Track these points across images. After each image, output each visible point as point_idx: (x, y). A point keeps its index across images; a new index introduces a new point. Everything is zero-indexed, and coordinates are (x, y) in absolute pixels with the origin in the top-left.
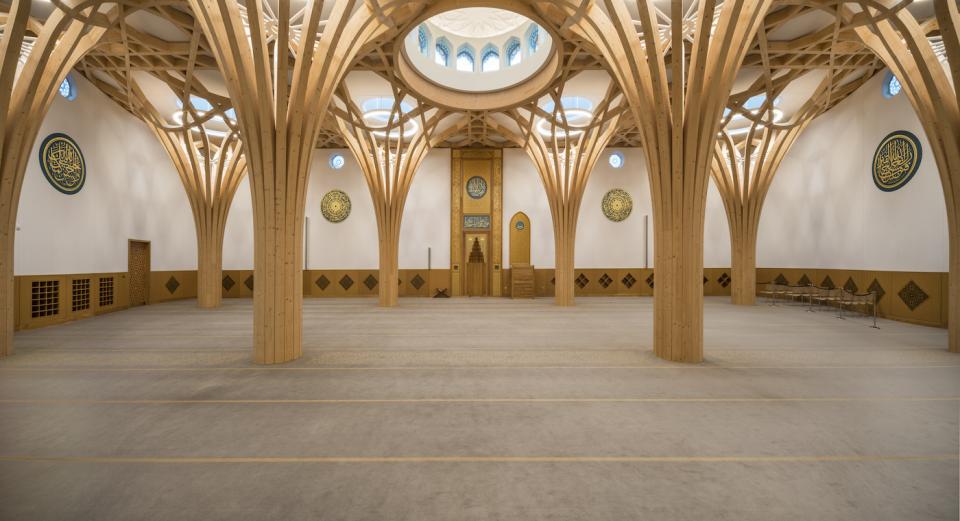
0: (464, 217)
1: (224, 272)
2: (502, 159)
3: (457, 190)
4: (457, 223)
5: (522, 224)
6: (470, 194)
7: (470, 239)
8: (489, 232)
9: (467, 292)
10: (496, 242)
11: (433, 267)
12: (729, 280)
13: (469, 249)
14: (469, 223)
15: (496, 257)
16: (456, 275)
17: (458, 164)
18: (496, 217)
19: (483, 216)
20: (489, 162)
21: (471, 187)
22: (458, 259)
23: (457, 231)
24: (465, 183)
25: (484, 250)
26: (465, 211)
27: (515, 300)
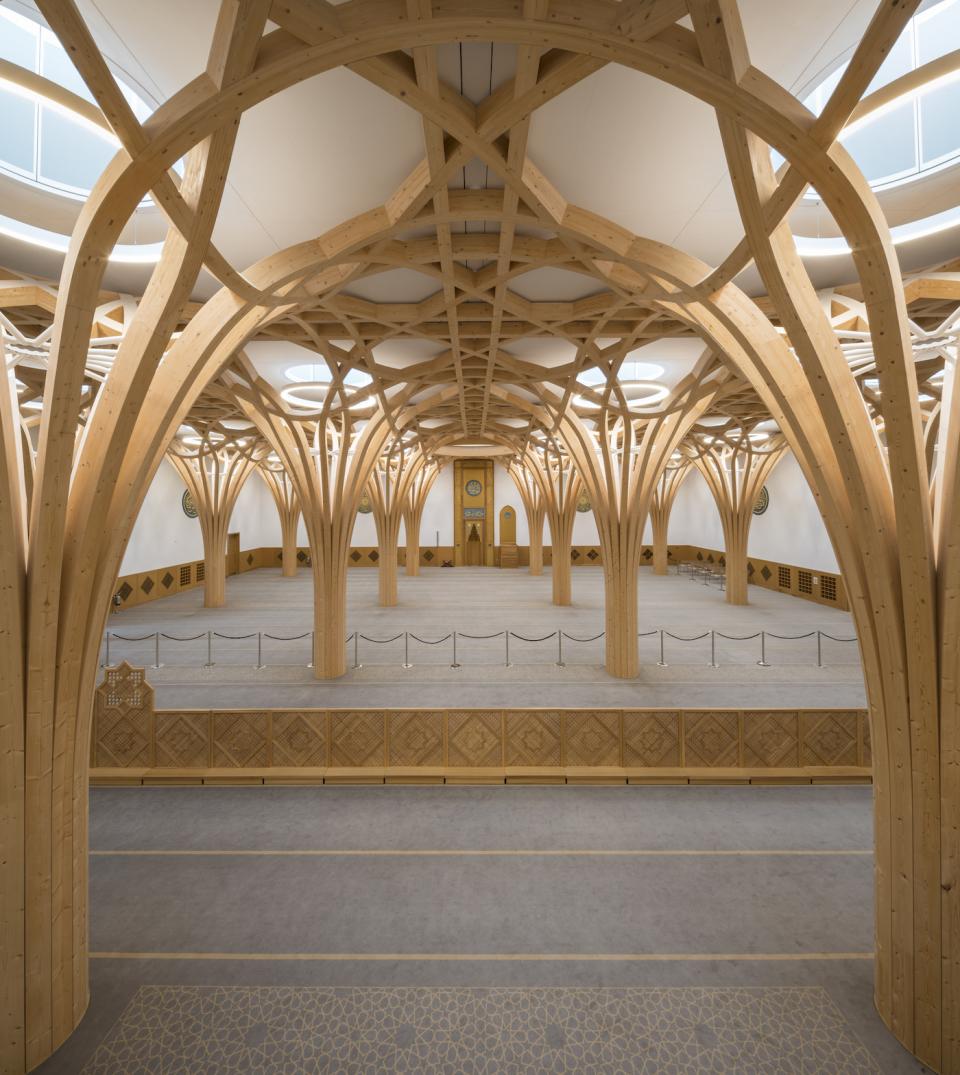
0: (464, 509)
1: (298, 549)
2: (493, 468)
3: (458, 490)
4: (459, 514)
5: (509, 514)
6: (468, 493)
7: (469, 525)
8: (484, 521)
9: (467, 563)
10: (489, 527)
11: (440, 545)
12: (652, 554)
13: (468, 532)
14: (468, 514)
15: (489, 538)
16: (459, 551)
17: (459, 471)
18: (489, 510)
19: (479, 509)
20: (482, 472)
21: (470, 487)
22: (460, 539)
23: (459, 520)
24: (465, 484)
25: (480, 532)
26: (465, 505)
27: (504, 570)
